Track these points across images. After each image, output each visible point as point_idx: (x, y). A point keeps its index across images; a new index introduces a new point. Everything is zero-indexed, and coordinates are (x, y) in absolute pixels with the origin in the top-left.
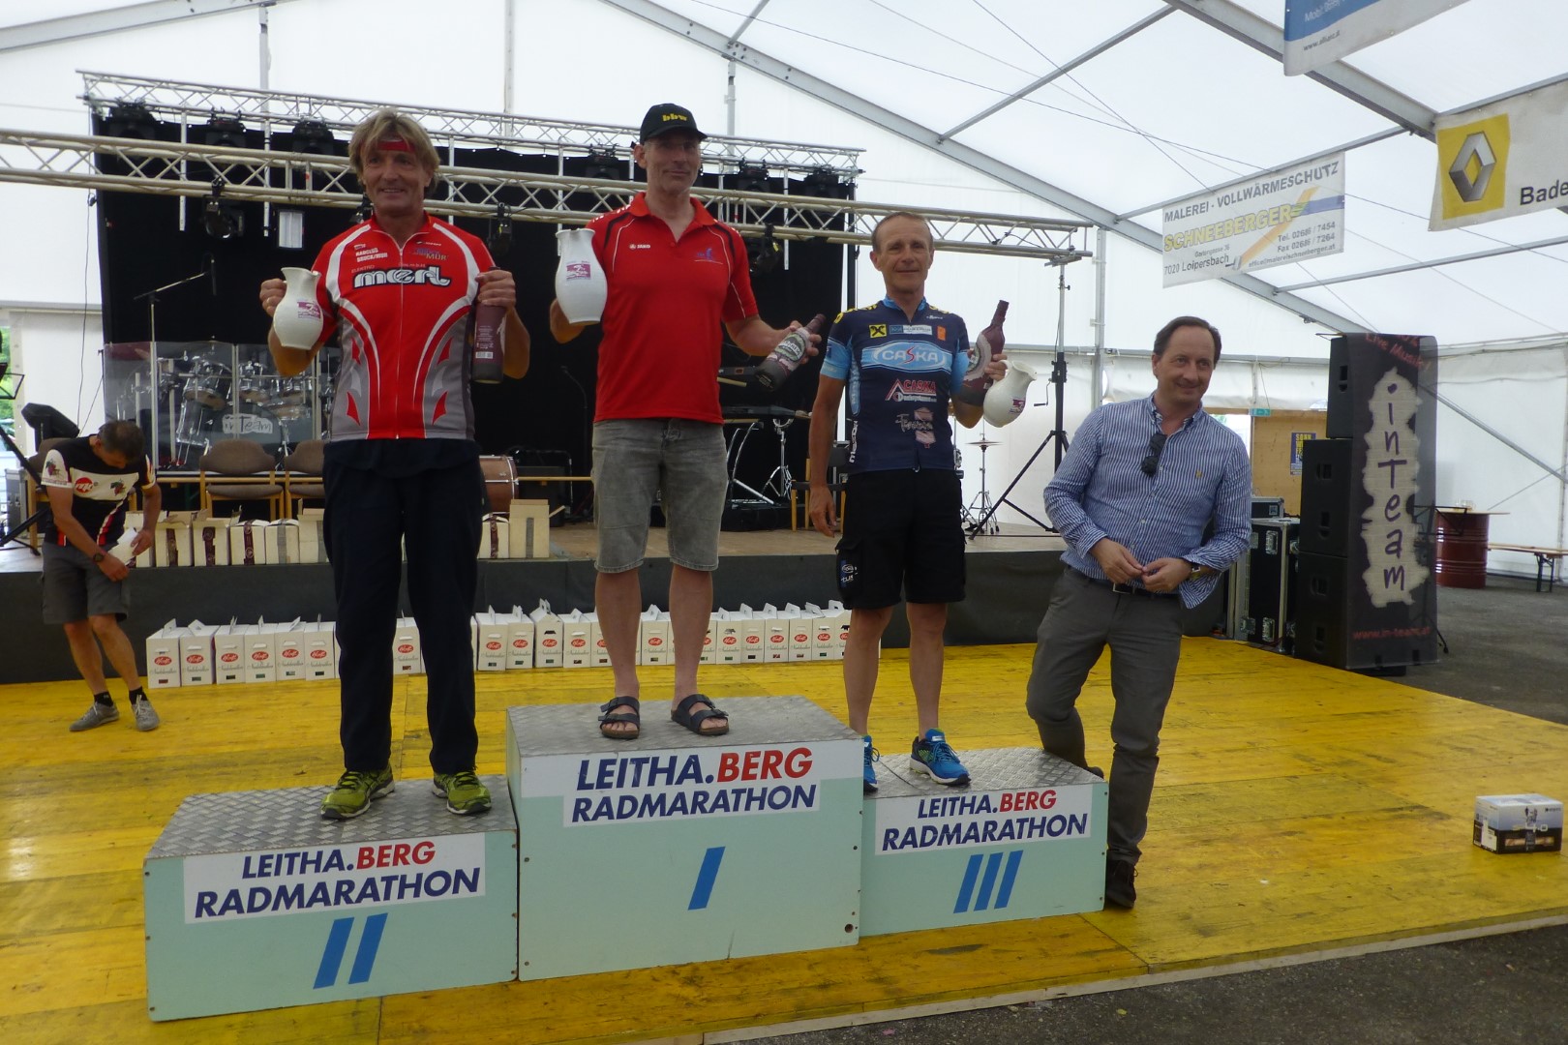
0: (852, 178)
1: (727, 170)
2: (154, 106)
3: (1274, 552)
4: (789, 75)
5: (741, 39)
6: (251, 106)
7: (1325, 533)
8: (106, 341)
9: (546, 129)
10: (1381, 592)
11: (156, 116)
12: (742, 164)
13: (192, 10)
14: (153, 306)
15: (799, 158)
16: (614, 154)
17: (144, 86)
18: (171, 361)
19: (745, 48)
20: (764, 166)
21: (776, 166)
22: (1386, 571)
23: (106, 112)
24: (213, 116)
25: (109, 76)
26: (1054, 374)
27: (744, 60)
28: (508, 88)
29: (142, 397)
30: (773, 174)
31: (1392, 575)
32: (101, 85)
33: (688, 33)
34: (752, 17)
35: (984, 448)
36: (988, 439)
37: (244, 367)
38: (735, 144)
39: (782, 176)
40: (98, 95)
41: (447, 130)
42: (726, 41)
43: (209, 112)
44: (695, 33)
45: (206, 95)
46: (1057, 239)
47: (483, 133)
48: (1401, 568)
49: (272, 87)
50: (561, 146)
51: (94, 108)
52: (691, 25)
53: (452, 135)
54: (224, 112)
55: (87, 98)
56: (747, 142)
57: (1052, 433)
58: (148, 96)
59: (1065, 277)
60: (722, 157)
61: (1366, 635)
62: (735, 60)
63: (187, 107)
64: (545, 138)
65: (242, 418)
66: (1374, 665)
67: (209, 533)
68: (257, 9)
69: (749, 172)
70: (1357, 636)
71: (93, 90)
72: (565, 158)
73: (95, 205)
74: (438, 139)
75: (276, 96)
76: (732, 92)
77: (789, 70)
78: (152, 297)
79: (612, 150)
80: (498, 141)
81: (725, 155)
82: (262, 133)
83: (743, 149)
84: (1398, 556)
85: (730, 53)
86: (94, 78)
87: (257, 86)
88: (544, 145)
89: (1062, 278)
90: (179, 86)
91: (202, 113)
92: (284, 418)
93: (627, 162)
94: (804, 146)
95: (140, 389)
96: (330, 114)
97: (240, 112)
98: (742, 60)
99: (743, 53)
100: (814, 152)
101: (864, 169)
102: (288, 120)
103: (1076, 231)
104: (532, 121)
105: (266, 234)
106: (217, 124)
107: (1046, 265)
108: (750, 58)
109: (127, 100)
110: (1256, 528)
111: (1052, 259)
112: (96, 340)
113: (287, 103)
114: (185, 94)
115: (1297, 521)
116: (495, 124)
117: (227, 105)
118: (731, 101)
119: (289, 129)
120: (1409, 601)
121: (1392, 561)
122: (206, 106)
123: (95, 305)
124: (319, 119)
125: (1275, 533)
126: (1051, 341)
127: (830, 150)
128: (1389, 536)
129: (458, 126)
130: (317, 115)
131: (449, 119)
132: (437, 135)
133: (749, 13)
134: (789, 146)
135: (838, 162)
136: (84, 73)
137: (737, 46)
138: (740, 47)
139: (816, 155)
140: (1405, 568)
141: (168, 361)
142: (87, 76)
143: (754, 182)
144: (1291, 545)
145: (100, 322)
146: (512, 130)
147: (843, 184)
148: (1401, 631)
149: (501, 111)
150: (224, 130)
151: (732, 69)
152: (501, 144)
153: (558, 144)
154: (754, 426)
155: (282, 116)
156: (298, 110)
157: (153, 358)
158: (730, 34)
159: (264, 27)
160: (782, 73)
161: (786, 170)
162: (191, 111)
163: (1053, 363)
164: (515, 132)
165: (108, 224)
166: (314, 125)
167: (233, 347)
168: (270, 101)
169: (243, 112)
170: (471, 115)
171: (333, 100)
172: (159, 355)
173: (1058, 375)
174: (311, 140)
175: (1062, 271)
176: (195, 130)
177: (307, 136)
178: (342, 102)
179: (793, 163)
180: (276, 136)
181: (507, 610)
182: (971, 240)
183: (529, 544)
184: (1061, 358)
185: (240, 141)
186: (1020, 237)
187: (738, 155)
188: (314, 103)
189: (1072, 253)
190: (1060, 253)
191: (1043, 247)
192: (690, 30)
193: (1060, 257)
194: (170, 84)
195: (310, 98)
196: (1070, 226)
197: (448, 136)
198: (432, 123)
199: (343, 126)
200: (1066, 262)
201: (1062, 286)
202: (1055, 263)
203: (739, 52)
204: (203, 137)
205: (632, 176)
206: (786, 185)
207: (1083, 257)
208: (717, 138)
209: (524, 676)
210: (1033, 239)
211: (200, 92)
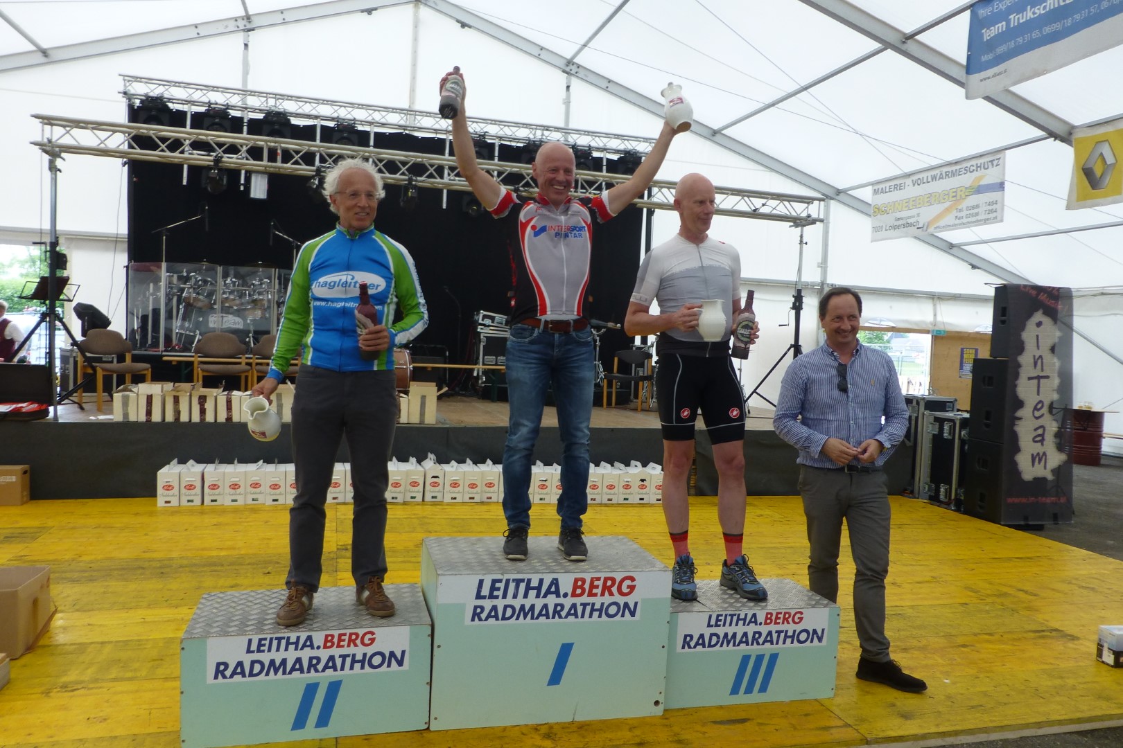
2: (170, 99)
3: (950, 437)
4: (608, 85)
5: (575, 60)
6: (235, 100)
7: (987, 426)
8: (130, 259)
9: (438, 120)
10: (1029, 471)
11: (171, 105)
13: (198, 34)
14: (164, 237)
15: (615, 144)
16: (485, 138)
17: (164, 85)
18: (175, 276)
19: (579, 66)
20: (590, 149)
21: (598, 149)
22: (1033, 455)
23: (137, 103)
24: (209, 106)
25: (141, 78)
26: (794, 304)
27: (577, 75)
28: (412, 91)
29: (154, 299)
30: (596, 154)
31: (1038, 458)
32: (135, 84)
33: (539, 55)
34: (585, 45)
37: (225, 281)
38: (570, 133)
39: (602, 156)
40: (132, 92)
41: (370, 119)
42: (565, 61)
43: (206, 103)
44: (544, 55)
45: (205, 92)
46: (799, 209)
47: (393, 122)
48: (1044, 454)
49: (250, 87)
51: (130, 100)
52: (541, 49)
53: (372, 123)
54: (216, 104)
55: (125, 93)
56: (578, 131)
57: (792, 346)
58: (166, 92)
59: (804, 235)
61: (1016, 500)
62: (571, 74)
63: (192, 100)
64: (437, 127)
65: (222, 317)
66: (1022, 523)
67: (202, 400)
68: (242, 34)
70: (1010, 500)
71: (129, 88)
73: (126, 166)
74: (363, 125)
75: (252, 93)
76: (568, 97)
77: (609, 82)
78: (164, 232)
79: (483, 136)
80: (405, 127)
82: (241, 119)
83: (575, 136)
84: (1042, 444)
85: (568, 69)
86: (131, 79)
87: (240, 87)
88: (436, 131)
89: (801, 236)
90: (188, 85)
91: (202, 104)
92: (251, 318)
93: (493, 144)
94: (618, 135)
95: (152, 295)
96: (289, 106)
97: (227, 104)
98: (576, 75)
99: (577, 70)
100: (625, 140)
102: (260, 110)
103: (812, 204)
104: (429, 115)
105: (242, 188)
106: (211, 112)
107: (790, 226)
108: (581, 74)
109: (151, 94)
110: (937, 419)
111: (794, 223)
112: (123, 259)
113: (260, 98)
114: (191, 91)
115: (967, 415)
116: (403, 115)
117: (219, 99)
118: (567, 102)
119: (261, 116)
120: (1050, 477)
121: (1037, 448)
122: (205, 99)
123: (123, 234)
124: (282, 110)
125: (951, 424)
126: (794, 278)
127: (638, 139)
128: (1036, 430)
129: (377, 116)
130: (280, 107)
131: (371, 112)
132: (363, 122)
133: (582, 42)
134: (608, 135)
136: (124, 76)
137: (573, 64)
138: (575, 65)
140: (1048, 454)
141: (173, 276)
142: (126, 78)
143: (583, 160)
144: (963, 433)
145: (126, 246)
146: (414, 120)
148: (1044, 499)
149: (406, 107)
150: (216, 118)
151: (569, 81)
152: (406, 130)
153: (446, 131)
155: (255, 107)
156: (267, 103)
157: (164, 274)
158: (569, 57)
159: (246, 45)
160: (604, 84)
161: (605, 152)
162: (193, 103)
163: (794, 296)
164: (416, 122)
165: (135, 179)
166: (279, 114)
167: (219, 268)
168: (249, 97)
169: (230, 104)
170: (386, 109)
171: (292, 97)
172: (167, 272)
173: (797, 304)
174: (275, 123)
175: (802, 232)
176: (196, 116)
177: (272, 123)
178: (298, 99)
179: (610, 147)
180: (251, 121)
181: (406, 460)
182: (736, 208)
183: (422, 414)
184: (799, 291)
185: (227, 124)
186: (772, 206)
187: (571, 141)
188: (278, 99)
189: (809, 219)
190: (800, 219)
191: (789, 214)
192: (540, 53)
193: (799, 222)
194: (181, 85)
195: (276, 95)
196: (808, 200)
197: (370, 123)
198: (360, 115)
199: (297, 115)
200: (805, 226)
201: (801, 242)
202: (796, 225)
203: (574, 69)
204: (199, 121)
205: (497, 154)
206: (605, 163)
207: (817, 223)
208: (557, 129)
209: (417, 507)
210: (782, 208)
211: (201, 90)
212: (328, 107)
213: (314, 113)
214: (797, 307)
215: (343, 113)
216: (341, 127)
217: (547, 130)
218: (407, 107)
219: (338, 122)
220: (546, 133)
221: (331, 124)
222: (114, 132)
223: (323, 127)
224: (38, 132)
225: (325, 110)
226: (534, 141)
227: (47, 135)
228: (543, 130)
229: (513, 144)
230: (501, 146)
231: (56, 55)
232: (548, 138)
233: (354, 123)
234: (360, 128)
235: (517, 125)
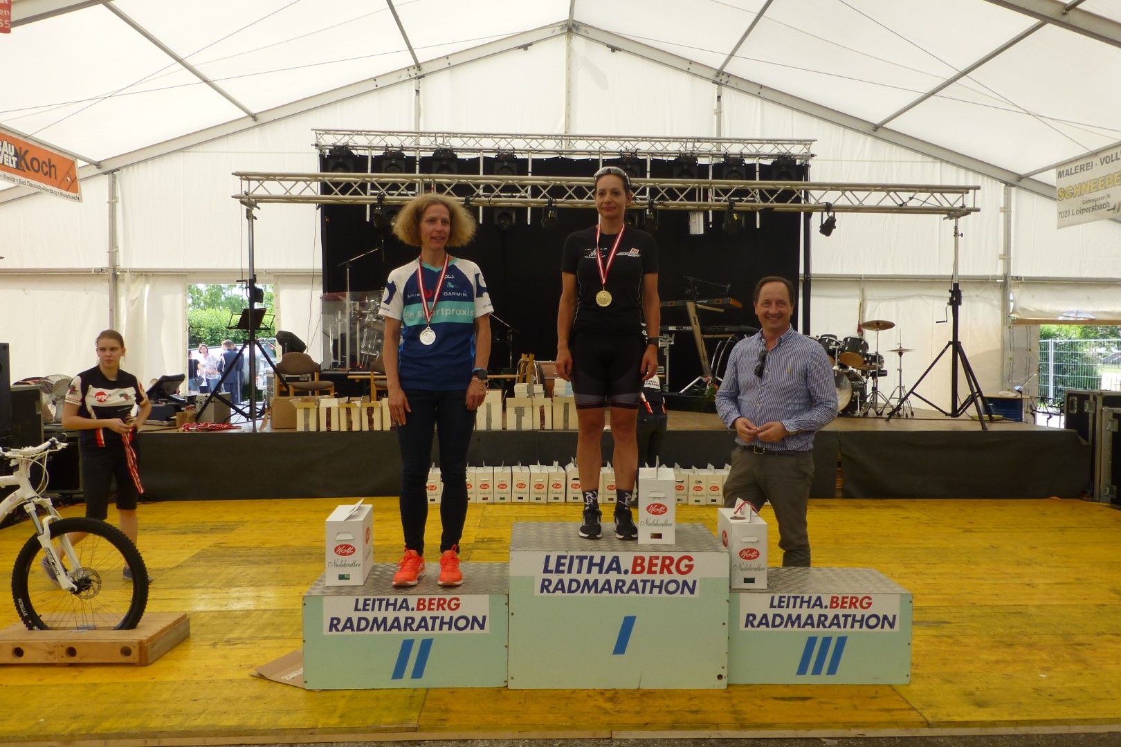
0: (806, 161)
1: (715, 161)
2: (353, 147)
4: (761, 91)
5: (725, 70)
6: (409, 142)
8: (325, 291)
9: (591, 142)
11: (354, 152)
12: (726, 156)
13: (377, 86)
14: (348, 270)
15: (768, 149)
16: (636, 155)
17: (349, 135)
18: (358, 303)
19: (729, 75)
20: (742, 157)
21: (751, 156)
23: (327, 152)
24: (387, 150)
25: (328, 130)
26: (951, 299)
27: (728, 84)
28: (568, 117)
29: (342, 326)
30: (748, 161)
32: (325, 136)
33: (689, 69)
34: (732, 55)
35: (901, 354)
36: (903, 347)
38: (721, 143)
39: (754, 162)
40: (323, 143)
41: (528, 147)
42: (715, 72)
43: (384, 147)
44: (693, 69)
45: (383, 137)
46: (952, 200)
47: (550, 148)
49: (422, 130)
50: (600, 152)
51: (321, 151)
52: (691, 64)
53: (530, 151)
54: (393, 147)
55: (316, 145)
56: (730, 141)
57: (950, 343)
58: (351, 141)
59: (959, 227)
60: (711, 153)
62: (722, 84)
63: (373, 145)
64: (591, 148)
67: (370, 411)
68: (416, 81)
69: (731, 162)
71: (321, 140)
72: (604, 160)
73: (320, 209)
74: (521, 153)
75: (423, 134)
76: (719, 107)
77: (761, 88)
78: (348, 264)
79: (635, 153)
80: (560, 152)
81: (715, 150)
82: (415, 158)
83: (727, 145)
85: (718, 80)
86: (321, 132)
87: (413, 130)
88: (590, 153)
89: (956, 228)
90: (367, 133)
91: (381, 148)
93: (646, 160)
94: (771, 140)
95: (341, 321)
96: (455, 143)
97: (402, 146)
98: (726, 84)
99: (727, 79)
100: (778, 144)
101: (815, 154)
102: (430, 149)
103: (968, 193)
104: (582, 137)
106: (388, 155)
107: (944, 219)
108: (732, 83)
109: (339, 144)
111: (948, 214)
112: (319, 291)
113: (430, 138)
114: (372, 138)
116: (558, 141)
117: (394, 142)
118: (719, 113)
119: (430, 154)
122: (383, 144)
123: (319, 269)
124: (449, 147)
126: (950, 272)
127: (791, 142)
129: (534, 144)
130: (448, 144)
131: (528, 141)
132: (521, 151)
133: (729, 52)
134: (760, 141)
135: (796, 150)
136: (315, 130)
137: (723, 75)
138: (725, 75)
139: (780, 146)
141: (354, 302)
142: (317, 132)
143: (734, 168)
145: (321, 279)
146: (569, 144)
147: (800, 166)
150: (393, 160)
151: (720, 91)
152: (563, 153)
153: (599, 151)
154: (731, 340)
155: (425, 147)
156: (436, 142)
157: (348, 302)
158: (718, 67)
159: (418, 91)
160: (755, 90)
161: (758, 158)
162: (373, 148)
163: (950, 291)
164: (571, 145)
165: (327, 220)
166: (446, 150)
168: (420, 138)
169: (404, 146)
170: (543, 137)
171: (458, 134)
173: (954, 299)
174: (444, 160)
175: (956, 223)
176: (376, 160)
177: (441, 160)
178: (463, 135)
179: (762, 153)
180: (424, 160)
181: (551, 464)
182: (883, 204)
183: (566, 420)
184: (956, 286)
185: (402, 164)
186: (920, 199)
187: (723, 150)
188: (446, 137)
189: (963, 209)
190: (954, 210)
191: (938, 205)
192: (690, 67)
193: (954, 213)
194: (363, 133)
195: (443, 133)
196: (963, 190)
197: (528, 151)
198: (518, 144)
199: (463, 150)
200: (959, 217)
201: (956, 234)
202: (951, 217)
203: (724, 79)
204: (381, 164)
205: (648, 169)
206: (757, 169)
207: (972, 213)
208: (708, 140)
209: (560, 507)
210: (933, 201)
211: (380, 135)
212: (490, 140)
213: (477, 146)
214: (955, 301)
215: (503, 144)
216: (501, 157)
217: (698, 141)
218: (563, 133)
219: (499, 152)
220: (697, 145)
221: (493, 155)
222: (297, 181)
223: (486, 159)
224: (238, 187)
225: (487, 143)
226: (685, 154)
227: (245, 188)
228: (694, 143)
229: (665, 158)
230: (653, 162)
231: (262, 119)
232: (700, 149)
233: (514, 153)
234: (519, 156)
235: (668, 139)
